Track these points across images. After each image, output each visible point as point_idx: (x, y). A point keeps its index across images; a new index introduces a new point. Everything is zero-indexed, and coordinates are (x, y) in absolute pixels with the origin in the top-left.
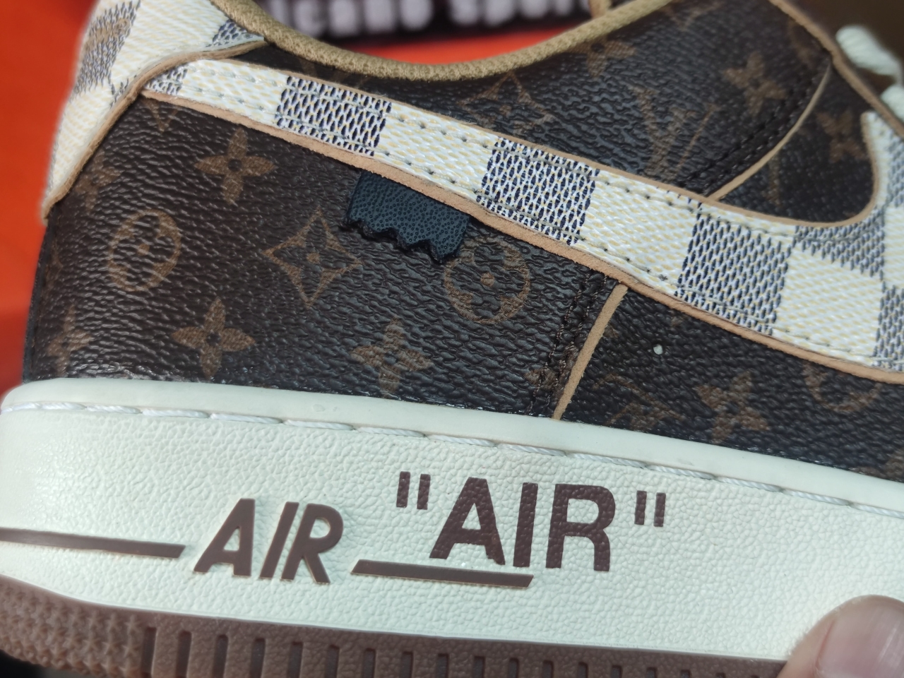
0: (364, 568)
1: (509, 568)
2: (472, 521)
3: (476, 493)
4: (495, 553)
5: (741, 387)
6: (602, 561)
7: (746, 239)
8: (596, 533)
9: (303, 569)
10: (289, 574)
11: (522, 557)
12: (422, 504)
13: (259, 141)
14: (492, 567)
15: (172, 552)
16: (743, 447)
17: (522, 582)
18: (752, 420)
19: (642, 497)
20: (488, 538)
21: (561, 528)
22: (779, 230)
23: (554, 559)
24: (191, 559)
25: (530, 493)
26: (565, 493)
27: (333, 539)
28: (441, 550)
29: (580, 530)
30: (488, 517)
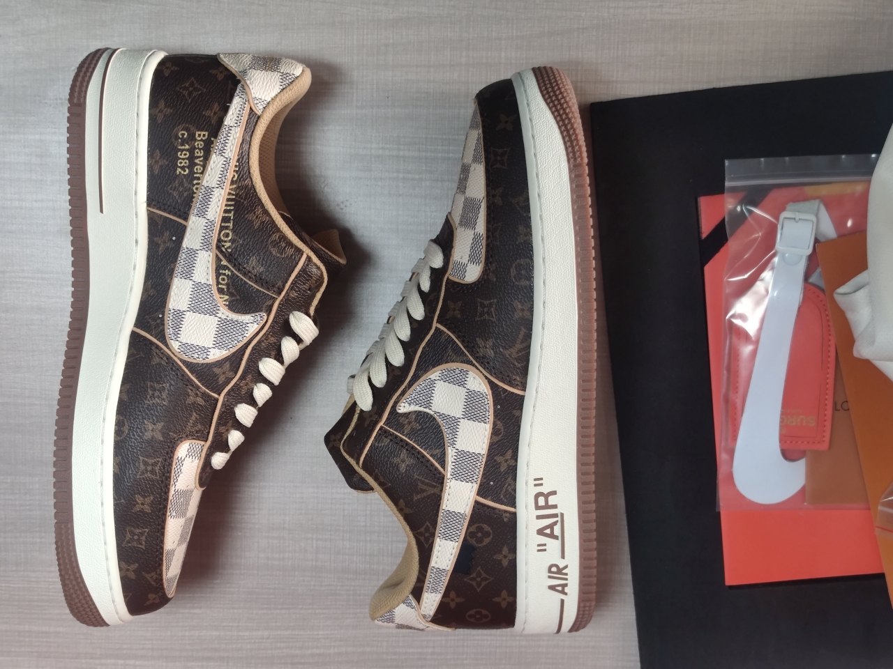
0: (563, 557)
1: (559, 519)
2: (548, 531)
3: (540, 532)
4: (555, 523)
5: (499, 459)
6: (554, 493)
7: (456, 462)
8: (546, 496)
9: (564, 571)
10: (566, 574)
11: (555, 516)
12: (545, 545)
13: (445, 595)
14: (559, 524)
15: (562, 601)
16: (517, 456)
17: (562, 515)
18: (509, 454)
19: (535, 485)
20: (551, 526)
21: (547, 506)
22: (451, 454)
23: (555, 507)
24: (563, 597)
25: (539, 517)
26: (538, 507)
27: (556, 566)
28: (556, 538)
29: (547, 501)
30: (546, 528)
